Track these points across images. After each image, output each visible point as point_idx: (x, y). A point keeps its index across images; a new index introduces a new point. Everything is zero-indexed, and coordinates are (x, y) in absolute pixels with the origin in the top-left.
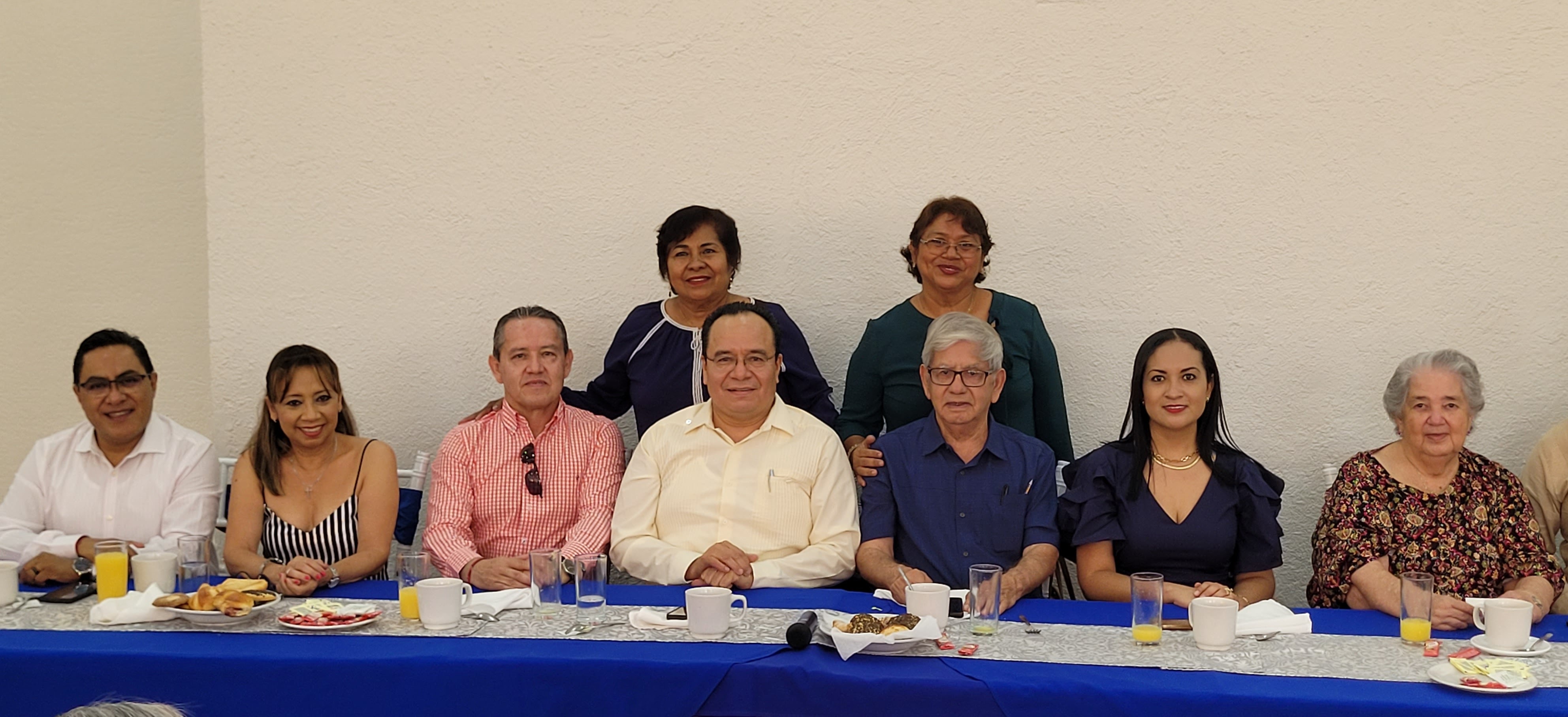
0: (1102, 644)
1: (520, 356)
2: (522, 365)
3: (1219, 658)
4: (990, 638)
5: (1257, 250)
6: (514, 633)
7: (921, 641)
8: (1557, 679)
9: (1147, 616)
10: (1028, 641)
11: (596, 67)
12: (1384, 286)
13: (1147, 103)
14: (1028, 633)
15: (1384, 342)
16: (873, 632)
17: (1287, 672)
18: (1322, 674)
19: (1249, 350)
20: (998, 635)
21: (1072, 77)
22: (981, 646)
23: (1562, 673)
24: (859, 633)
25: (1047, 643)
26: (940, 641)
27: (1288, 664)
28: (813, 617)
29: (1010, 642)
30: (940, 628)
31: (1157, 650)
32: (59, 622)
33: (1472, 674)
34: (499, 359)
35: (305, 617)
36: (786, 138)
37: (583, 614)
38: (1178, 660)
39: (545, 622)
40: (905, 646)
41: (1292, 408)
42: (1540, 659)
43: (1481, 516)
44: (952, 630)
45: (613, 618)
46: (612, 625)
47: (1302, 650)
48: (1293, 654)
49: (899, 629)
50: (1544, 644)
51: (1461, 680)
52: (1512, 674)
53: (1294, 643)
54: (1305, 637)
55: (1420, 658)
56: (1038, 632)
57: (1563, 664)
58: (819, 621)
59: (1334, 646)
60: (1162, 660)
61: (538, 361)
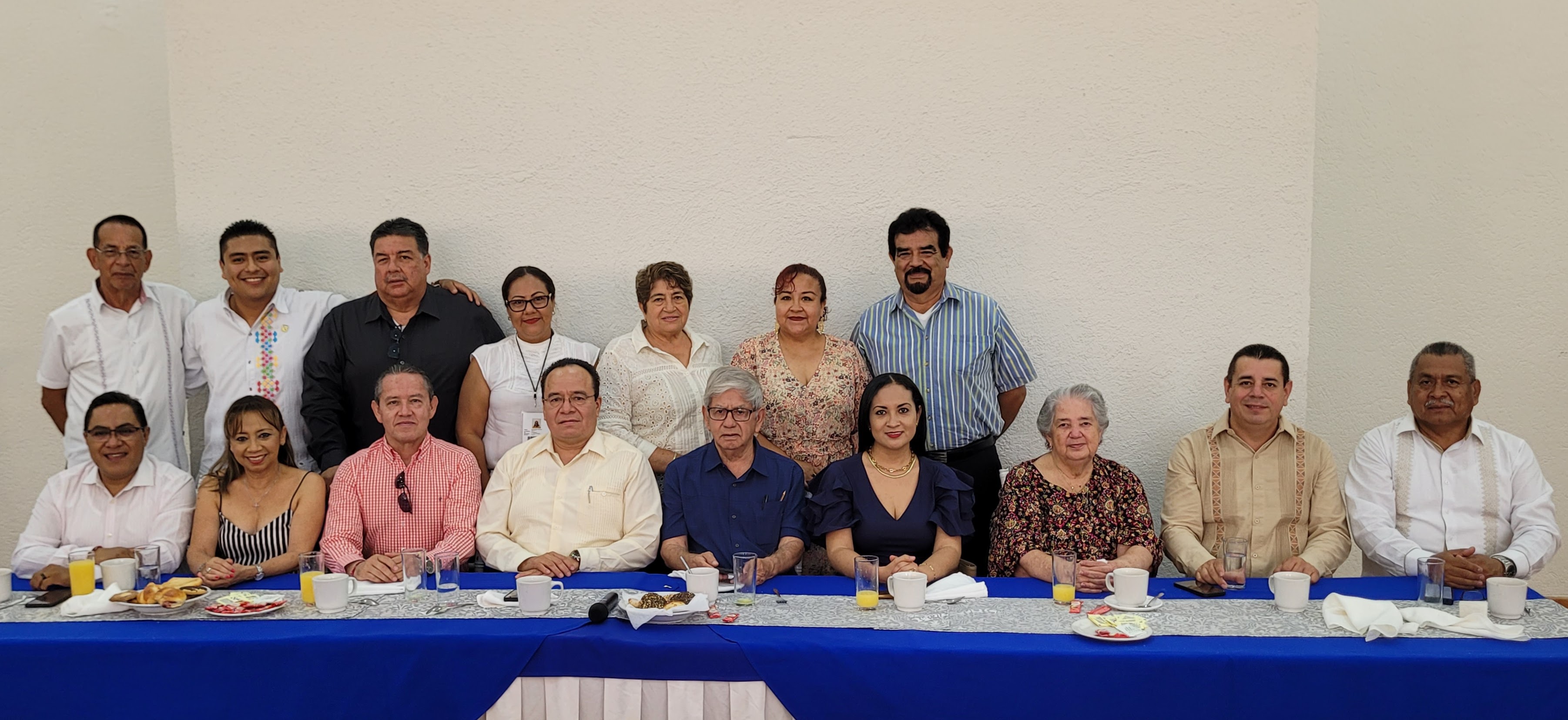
0: (832, 611)
1: (394, 402)
2: (395, 410)
3: (918, 619)
4: (749, 608)
6: (387, 615)
7: (697, 612)
8: (1167, 629)
9: (868, 588)
10: (776, 609)
13: (869, 210)
14: (778, 602)
16: (658, 607)
17: (968, 628)
18: (994, 630)
20: (755, 605)
22: (741, 615)
23: (1170, 623)
24: (648, 607)
25: (791, 609)
26: (710, 611)
27: (970, 622)
28: (615, 596)
29: (763, 611)
30: (710, 598)
31: (874, 614)
32: (38, 615)
33: (1104, 627)
34: (379, 404)
35: (226, 607)
37: (441, 597)
38: (887, 621)
39: (413, 605)
40: (683, 617)
42: (1155, 613)
43: (1110, 508)
44: (721, 602)
45: (464, 600)
46: (464, 606)
47: (981, 611)
48: (973, 613)
49: (678, 603)
50: (1158, 600)
51: (1097, 632)
52: (1134, 625)
53: (974, 606)
54: (983, 600)
55: (1066, 614)
56: (785, 602)
57: (1171, 616)
58: (619, 597)
59: (1004, 607)
60: (875, 622)
61: (408, 407)
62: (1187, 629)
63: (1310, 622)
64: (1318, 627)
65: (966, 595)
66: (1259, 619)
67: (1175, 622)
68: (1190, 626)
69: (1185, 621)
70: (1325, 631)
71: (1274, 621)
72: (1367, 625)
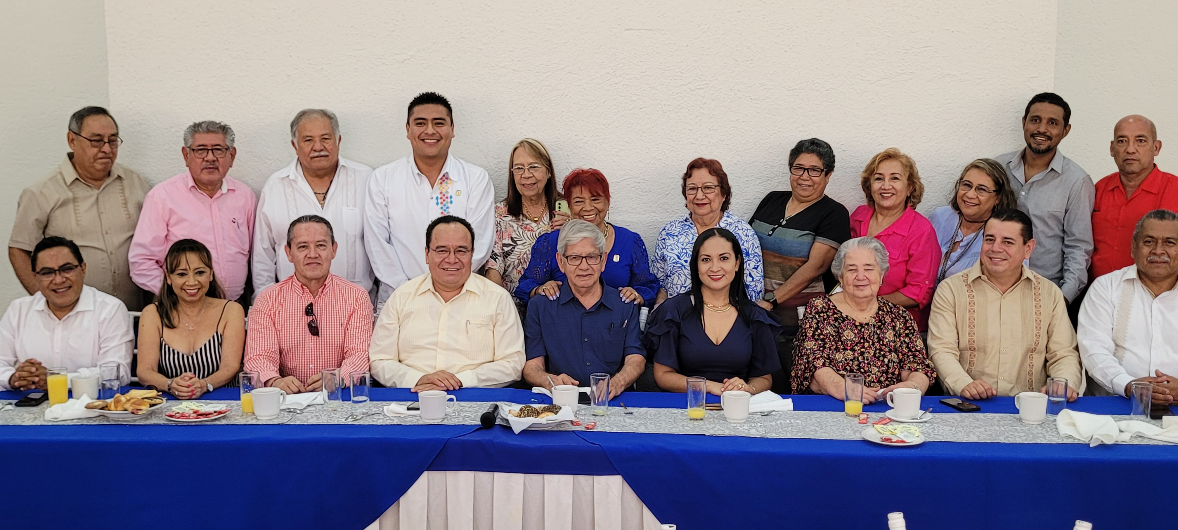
0: (671, 420)
1: (304, 246)
2: (304, 252)
3: (739, 428)
4: (603, 417)
6: (313, 421)
7: (563, 421)
8: (936, 436)
9: (697, 403)
10: (627, 420)
11: (357, 69)
13: (691, 91)
14: (626, 414)
16: (533, 416)
17: (780, 435)
18: (800, 436)
20: (608, 415)
22: (598, 423)
23: (938, 432)
24: (525, 417)
25: (637, 419)
26: (574, 420)
27: (780, 430)
28: (496, 406)
29: (615, 420)
30: (573, 412)
31: (703, 423)
32: (26, 419)
33: (887, 435)
34: (290, 248)
35: (182, 413)
37: (355, 408)
38: (715, 429)
39: (332, 413)
40: (553, 424)
42: (925, 424)
43: (890, 337)
44: (580, 413)
45: (374, 410)
46: (373, 414)
47: (788, 421)
48: (783, 423)
49: (550, 413)
50: (928, 414)
51: (881, 439)
52: (910, 433)
53: (782, 417)
54: (789, 412)
55: (856, 424)
56: (631, 413)
57: (939, 426)
58: (500, 409)
59: (806, 419)
60: (706, 429)
61: (315, 251)
62: (952, 436)
63: (1047, 431)
64: (1053, 436)
65: (776, 409)
66: (1007, 429)
67: (942, 431)
68: (953, 434)
69: (950, 430)
70: (1059, 439)
71: (1019, 431)
72: (1091, 434)
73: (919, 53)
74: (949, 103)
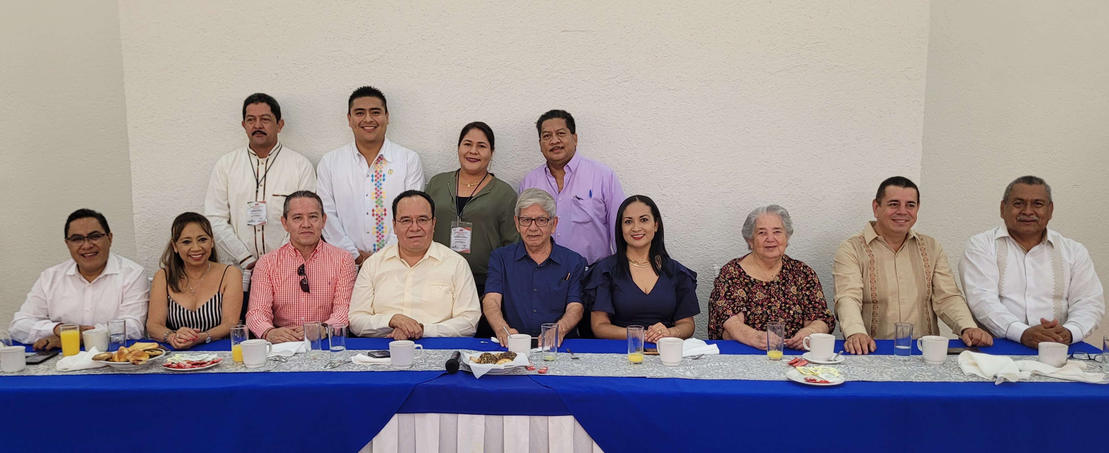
0: (613, 364)
1: (298, 218)
2: (299, 223)
3: (676, 370)
4: (553, 362)
5: (674, 157)
6: (295, 369)
7: (518, 367)
8: (853, 376)
9: (636, 349)
10: (574, 364)
11: (334, 67)
12: (737, 174)
13: (619, 83)
14: (573, 359)
15: (737, 202)
16: (492, 363)
17: (713, 377)
18: (731, 378)
19: (670, 208)
21: (581, 70)
22: (549, 368)
23: (854, 373)
24: (484, 363)
25: (584, 364)
26: (529, 366)
27: (712, 372)
28: (459, 354)
29: (564, 365)
30: (527, 358)
31: (642, 367)
33: (809, 376)
34: (286, 219)
35: (177, 364)
36: (434, 103)
37: (333, 356)
38: (654, 372)
39: (313, 362)
40: (509, 369)
41: (692, 236)
42: (841, 365)
43: (794, 292)
44: (533, 359)
45: (350, 358)
46: (349, 363)
47: (717, 364)
48: (713, 366)
49: (507, 360)
50: (840, 356)
51: (805, 379)
52: (830, 374)
53: (712, 360)
54: (717, 357)
56: (578, 358)
57: (853, 367)
58: (462, 356)
59: (733, 361)
60: (646, 372)
61: (308, 221)
63: (951, 372)
64: (957, 374)
65: (705, 353)
66: (915, 369)
67: (857, 372)
68: (868, 375)
69: (863, 371)
70: (964, 378)
71: (925, 370)
72: (995, 374)
73: (812, 48)
74: (838, 91)
